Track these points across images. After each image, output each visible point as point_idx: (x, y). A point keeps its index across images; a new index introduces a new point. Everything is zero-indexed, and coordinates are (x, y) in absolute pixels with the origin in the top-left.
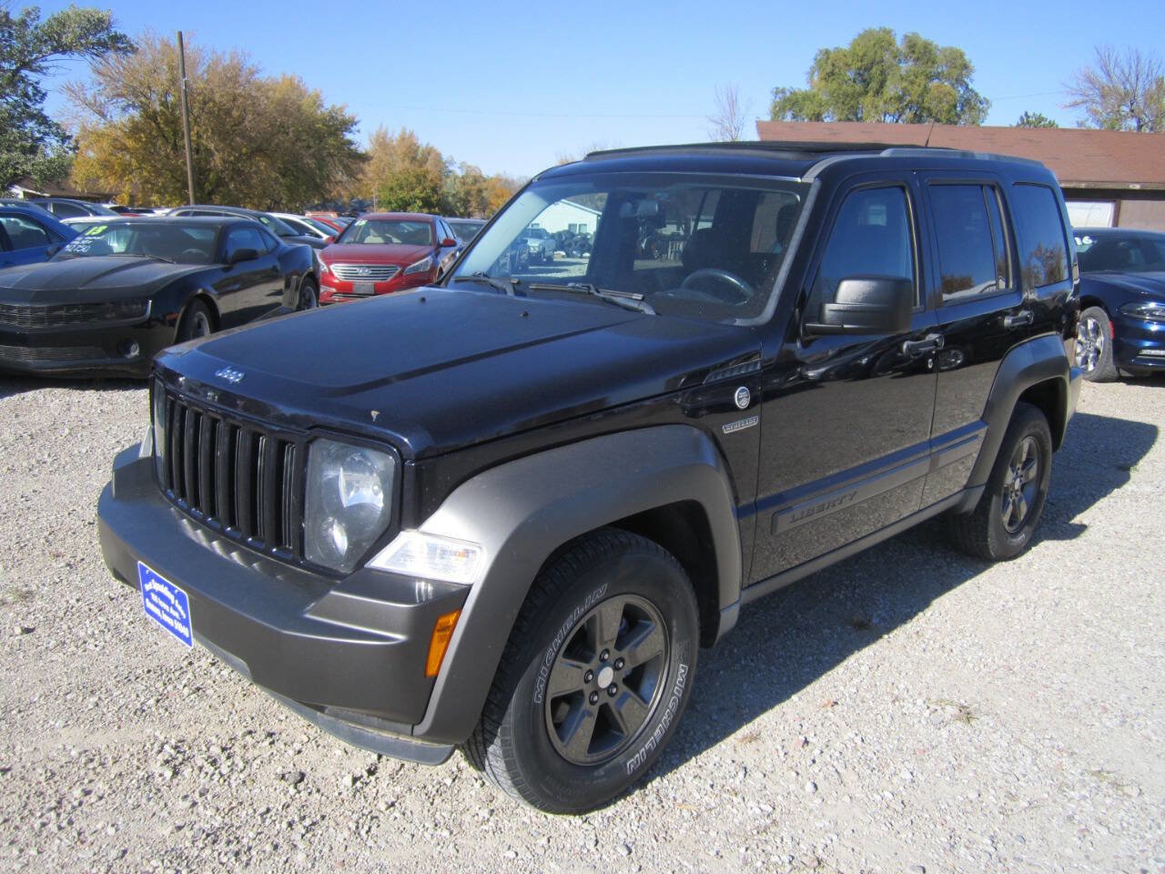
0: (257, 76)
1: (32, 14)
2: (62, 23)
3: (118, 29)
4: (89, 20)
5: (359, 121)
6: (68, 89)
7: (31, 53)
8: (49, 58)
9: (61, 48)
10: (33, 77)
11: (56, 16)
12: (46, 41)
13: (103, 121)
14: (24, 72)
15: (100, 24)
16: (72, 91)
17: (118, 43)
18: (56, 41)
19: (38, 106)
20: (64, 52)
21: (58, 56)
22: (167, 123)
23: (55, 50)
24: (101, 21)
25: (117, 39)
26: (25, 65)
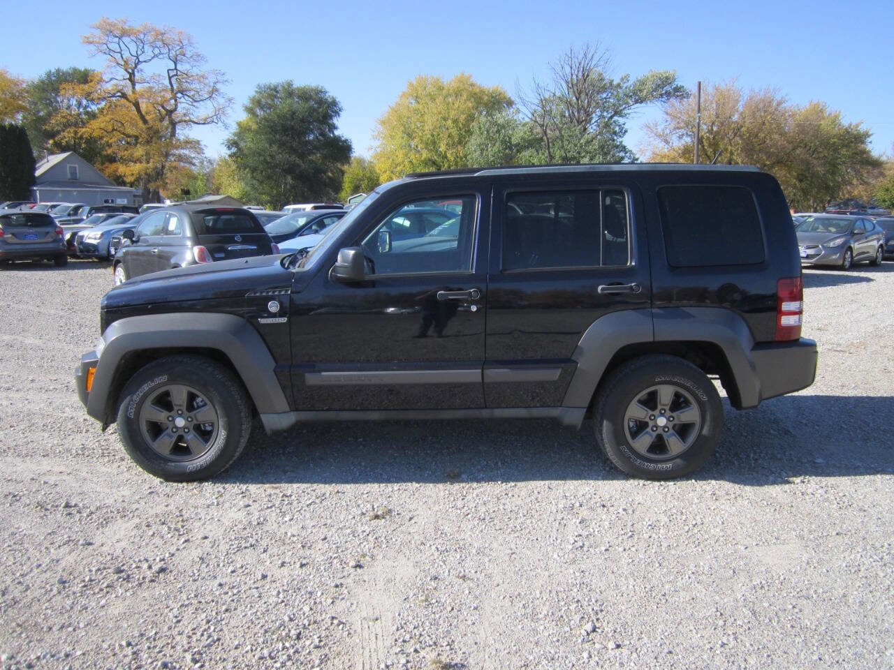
0: (783, 105)
1: (625, 79)
2: (643, 83)
3: (679, 83)
4: (660, 79)
5: (872, 134)
6: (646, 126)
7: (621, 105)
8: (632, 107)
9: (640, 101)
10: (621, 120)
11: (639, 78)
12: (631, 96)
13: (667, 146)
14: (616, 118)
15: (667, 80)
16: (650, 128)
17: (679, 92)
18: (639, 96)
19: (620, 139)
20: (641, 102)
21: (638, 105)
22: (710, 145)
23: (636, 102)
24: (667, 78)
25: (677, 89)
26: (616, 113)
